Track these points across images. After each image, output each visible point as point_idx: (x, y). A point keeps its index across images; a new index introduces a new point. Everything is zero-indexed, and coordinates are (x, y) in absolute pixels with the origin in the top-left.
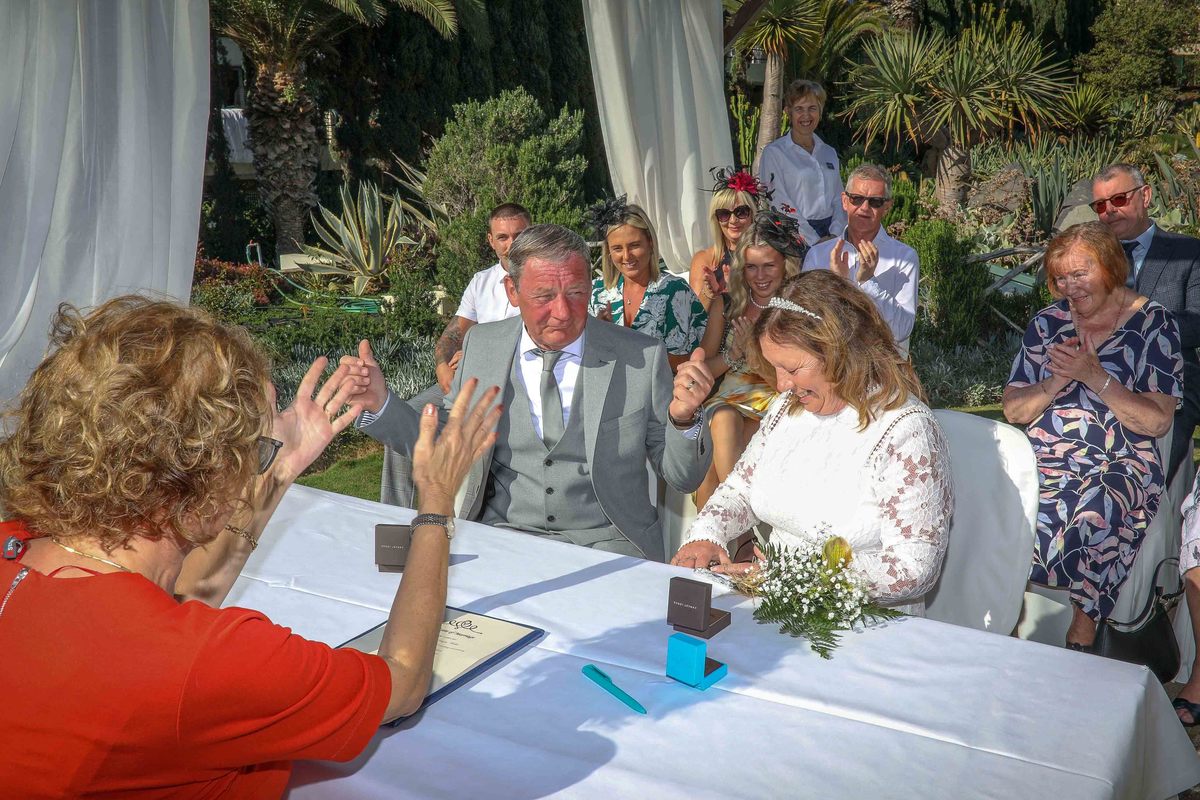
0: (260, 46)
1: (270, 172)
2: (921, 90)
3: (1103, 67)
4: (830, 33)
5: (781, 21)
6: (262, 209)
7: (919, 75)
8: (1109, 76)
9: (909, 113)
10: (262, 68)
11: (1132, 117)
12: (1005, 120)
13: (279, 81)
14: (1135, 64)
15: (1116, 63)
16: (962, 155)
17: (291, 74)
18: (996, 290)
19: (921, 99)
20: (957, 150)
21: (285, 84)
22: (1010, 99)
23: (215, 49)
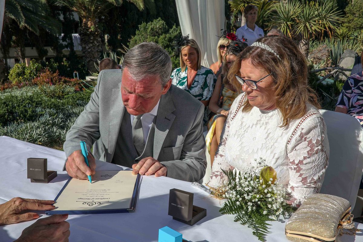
0: (83, 13)
1: (87, 53)
2: (293, 20)
3: (348, 22)
4: (263, 10)
5: (247, 1)
6: (84, 64)
7: (292, 15)
8: (350, 25)
9: (289, 28)
10: (84, 20)
11: (358, 37)
12: (321, 30)
13: (90, 24)
14: (358, 20)
15: (353, 21)
16: (306, 42)
17: (93, 22)
18: (320, 82)
19: (293, 23)
20: (305, 40)
21: (91, 25)
22: (323, 23)
23: (70, 14)
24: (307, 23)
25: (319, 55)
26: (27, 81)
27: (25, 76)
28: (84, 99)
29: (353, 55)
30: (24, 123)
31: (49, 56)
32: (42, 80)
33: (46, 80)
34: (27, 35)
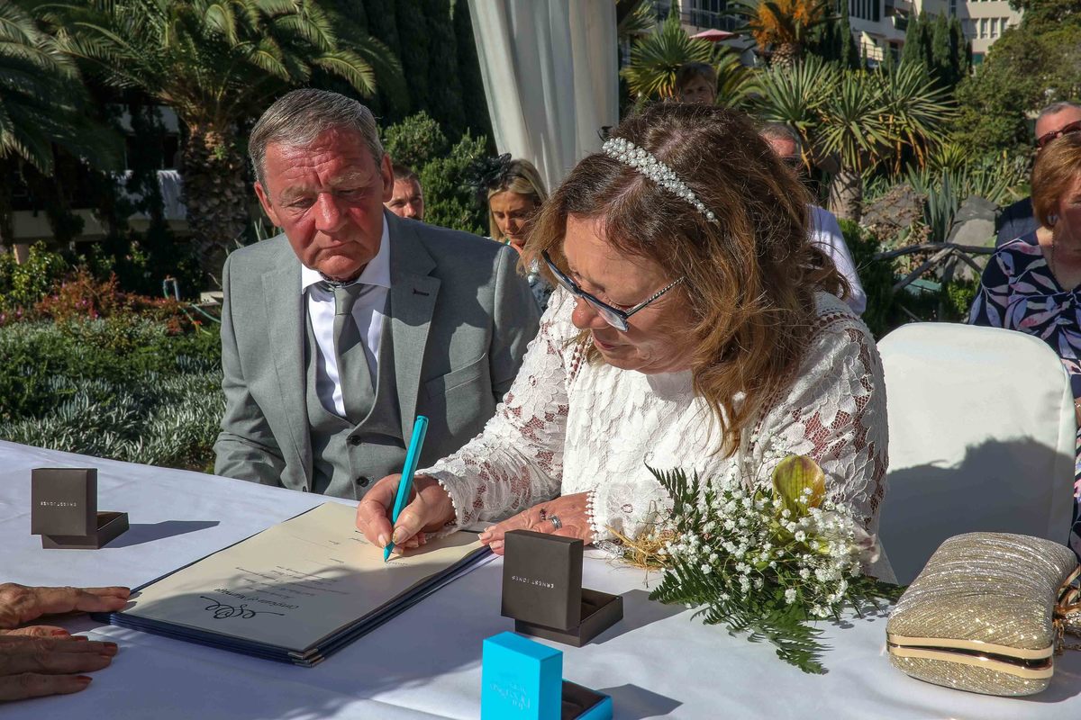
0: (192, 107)
1: (202, 225)
2: (812, 116)
3: (965, 128)
6: (195, 260)
7: (809, 102)
8: (970, 136)
10: (194, 129)
11: (994, 171)
12: (894, 142)
13: (211, 140)
14: (993, 124)
15: (977, 124)
16: (853, 178)
17: (222, 134)
18: (903, 287)
19: (813, 124)
20: (848, 174)
21: (215, 143)
22: (897, 123)
23: (151, 112)
24: (854, 123)
25: (893, 215)
26: (20, 307)
27: (14, 293)
28: (197, 351)
29: (989, 213)
30: (12, 422)
31: (85, 236)
32: (66, 304)
33: (77, 304)
34: (18, 175)
